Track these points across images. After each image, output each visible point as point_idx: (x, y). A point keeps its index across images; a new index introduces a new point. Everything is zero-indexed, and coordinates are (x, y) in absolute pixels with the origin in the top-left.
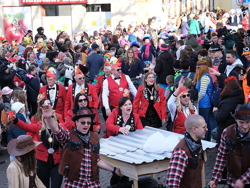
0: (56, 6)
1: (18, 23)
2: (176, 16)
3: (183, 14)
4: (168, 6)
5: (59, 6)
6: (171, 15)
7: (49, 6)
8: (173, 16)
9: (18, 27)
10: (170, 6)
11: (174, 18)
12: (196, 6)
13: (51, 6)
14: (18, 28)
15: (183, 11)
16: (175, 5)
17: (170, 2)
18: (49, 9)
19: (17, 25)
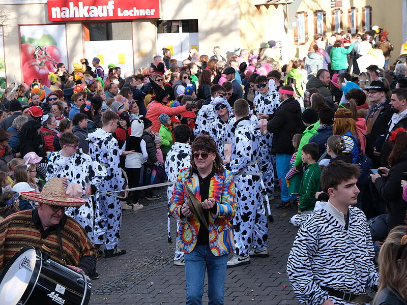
0: (107, 25)
1: (44, 52)
2: (307, 39)
3: (320, 36)
4: (294, 24)
5: (112, 23)
6: (300, 38)
7: (96, 24)
8: (302, 40)
9: (45, 58)
10: (298, 23)
11: (304, 44)
12: (341, 23)
13: (99, 25)
14: (44, 60)
15: (319, 32)
16: (306, 22)
17: (297, 17)
18: (96, 30)
19: (42, 56)
